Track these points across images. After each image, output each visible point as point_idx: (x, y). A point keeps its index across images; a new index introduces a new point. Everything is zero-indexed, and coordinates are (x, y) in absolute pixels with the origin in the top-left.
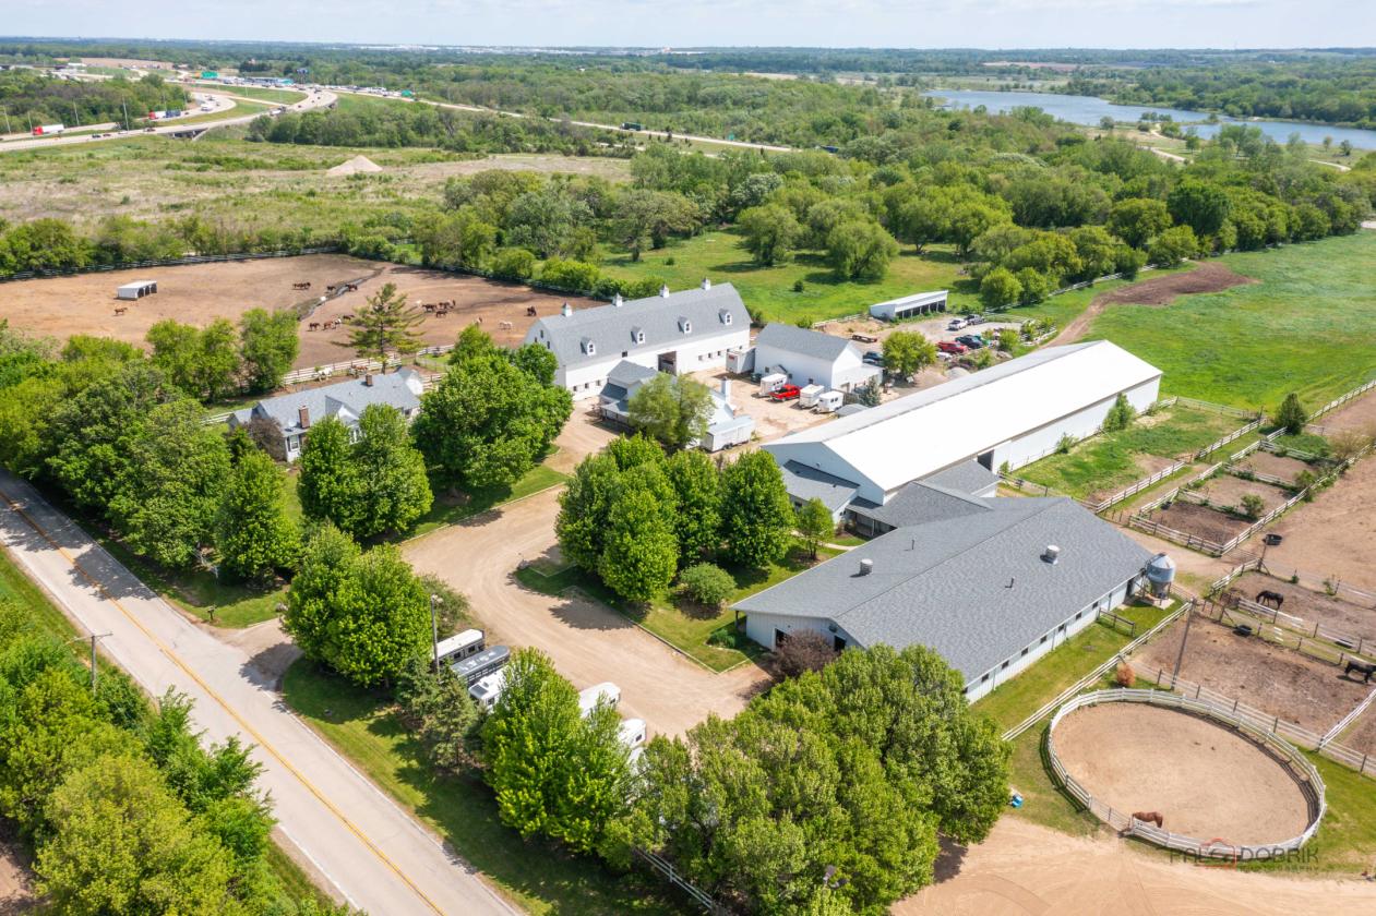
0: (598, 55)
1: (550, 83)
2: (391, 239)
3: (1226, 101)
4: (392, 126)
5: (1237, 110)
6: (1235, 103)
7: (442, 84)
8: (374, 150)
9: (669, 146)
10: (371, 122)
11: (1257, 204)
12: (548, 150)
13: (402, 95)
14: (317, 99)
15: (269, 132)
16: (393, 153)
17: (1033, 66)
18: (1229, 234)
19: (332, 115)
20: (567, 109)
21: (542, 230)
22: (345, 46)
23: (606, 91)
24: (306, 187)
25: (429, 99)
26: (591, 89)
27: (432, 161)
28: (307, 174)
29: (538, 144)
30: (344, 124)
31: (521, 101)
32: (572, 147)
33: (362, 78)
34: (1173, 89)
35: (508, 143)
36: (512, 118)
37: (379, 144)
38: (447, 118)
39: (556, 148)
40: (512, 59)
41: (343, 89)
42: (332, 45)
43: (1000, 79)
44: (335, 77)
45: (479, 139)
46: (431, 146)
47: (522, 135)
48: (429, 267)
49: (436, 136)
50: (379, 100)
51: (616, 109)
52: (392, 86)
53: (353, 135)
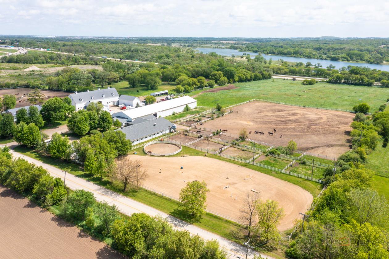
0: (108, 39)
1: (90, 47)
2: (41, 84)
3: (264, 51)
4: (43, 58)
5: (266, 53)
6: (266, 51)
7: (59, 47)
8: (38, 64)
9: (120, 62)
10: (37, 57)
11: (244, 72)
12: (87, 64)
13: (47, 50)
14: (21, 51)
15: (7, 60)
16: (43, 65)
17: (224, 42)
18: (237, 78)
19: (26, 55)
20: (95, 54)
21: (79, 81)
22: (30, 36)
23: (106, 49)
24: (18, 74)
25: (55, 51)
26: (102, 48)
27: (54, 67)
28: (18, 71)
29: (84, 62)
30: (29, 58)
31: (81, 51)
32: (94, 63)
33: (35, 46)
34: (253, 48)
35: (76, 62)
36: (77, 56)
37: (39, 63)
38: (59, 56)
39: (89, 63)
40: (82, 40)
41: (29, 49)
42: (26, 36)
43: (215, 45)
44: (27, 45)
45: (68, 61)
46: (55, 63)
47: (80, 60)
48: (50, 90)
49: (56, 61)
50: (39, 51)
51: (108, 53)
52: (44, 48)
53: (32, 61)
